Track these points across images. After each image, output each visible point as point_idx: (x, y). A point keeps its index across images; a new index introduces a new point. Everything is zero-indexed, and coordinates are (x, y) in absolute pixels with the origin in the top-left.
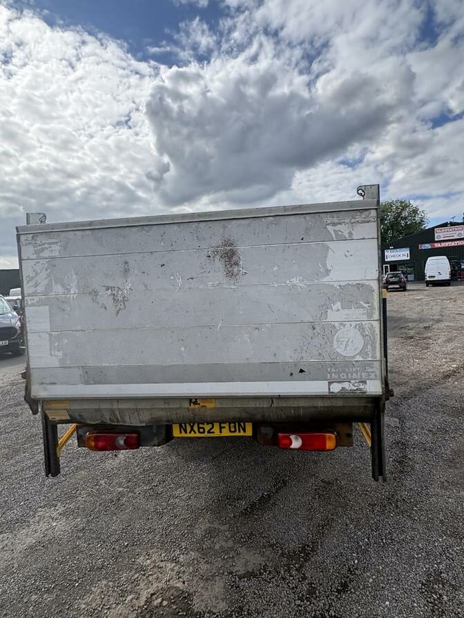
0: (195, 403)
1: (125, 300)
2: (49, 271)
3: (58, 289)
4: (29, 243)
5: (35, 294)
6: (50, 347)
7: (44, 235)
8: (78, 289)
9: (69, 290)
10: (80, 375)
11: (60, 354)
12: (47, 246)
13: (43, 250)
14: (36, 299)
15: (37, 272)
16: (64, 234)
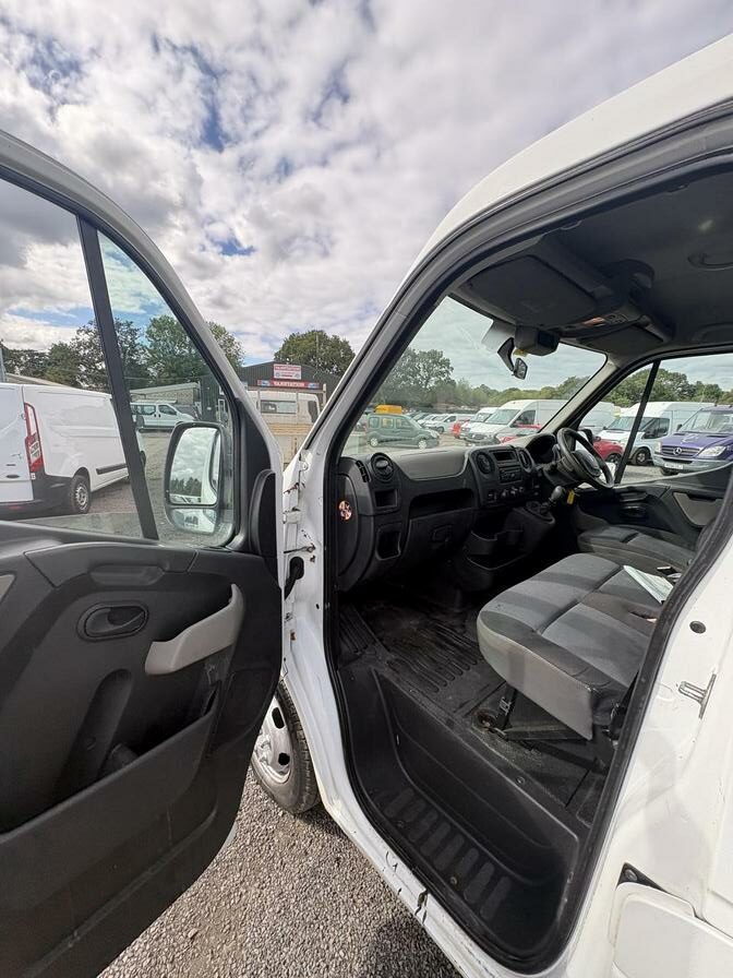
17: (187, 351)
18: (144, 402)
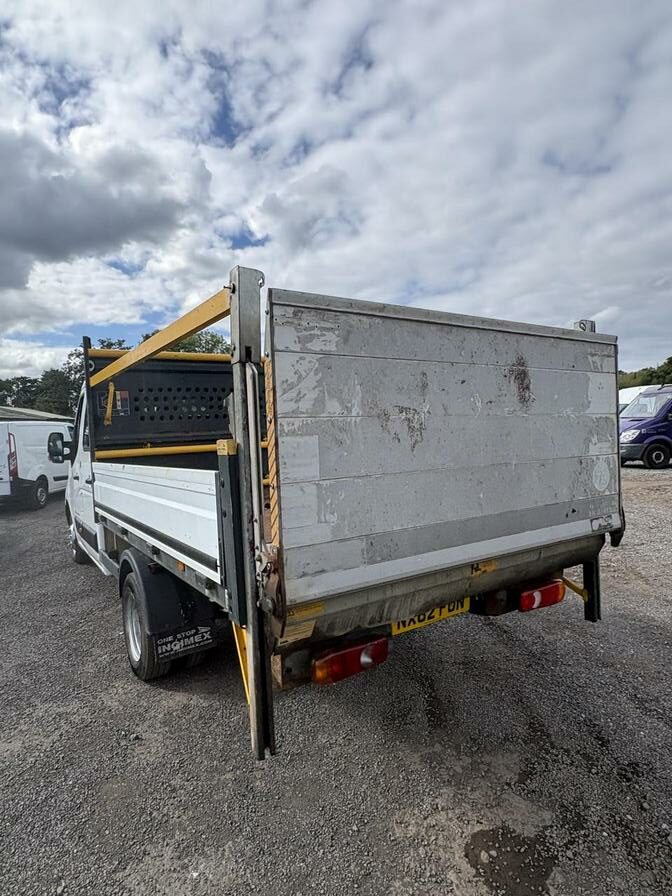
0: (477, 569)
1: (422, 428)
2: (320, 375)
3: (333, 407)
4: (288, 322)
5: (295, 413)
6: (319, 506)
7: (313, 313)
8: (363, 409)
9: (349, 410)
10: (363, 550)
11: (333, 519)
12: (319, 333)
13: (311, 338)
14: (298, 423)
15: (300, 377)
16: (343, 317)
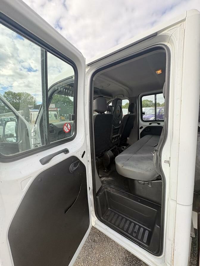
17: (18, 101)
18: (4, 117)
